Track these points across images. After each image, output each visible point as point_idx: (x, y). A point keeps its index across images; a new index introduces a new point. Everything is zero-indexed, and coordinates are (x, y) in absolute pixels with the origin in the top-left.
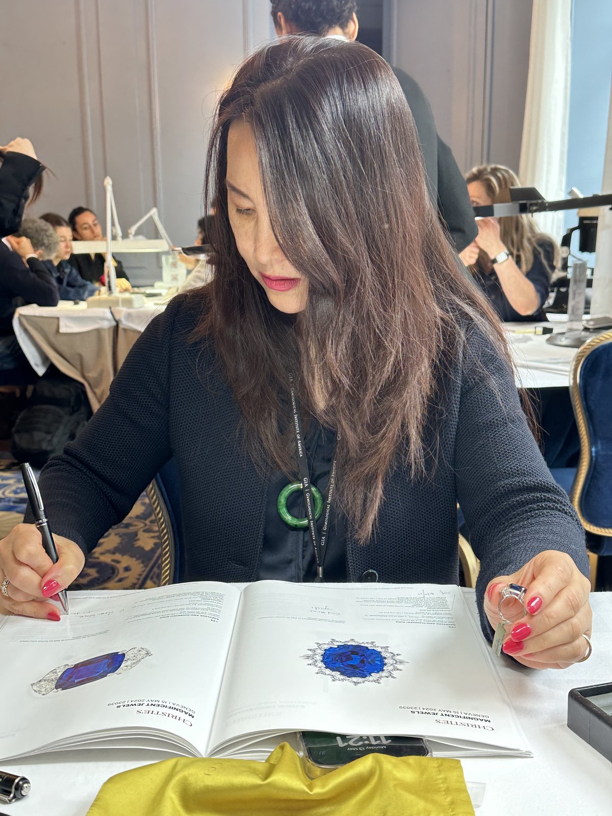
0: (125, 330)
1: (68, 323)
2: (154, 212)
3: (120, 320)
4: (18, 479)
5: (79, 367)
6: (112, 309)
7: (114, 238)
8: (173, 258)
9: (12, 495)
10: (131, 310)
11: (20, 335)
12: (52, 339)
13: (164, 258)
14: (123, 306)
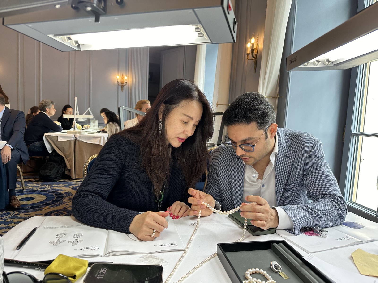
0: (78, 141)
1: (61, 138)
2: (89, 109)
3: (77, 138)
4: (42, 184)
5: (63, 152)
6: (75, 134)
7: (77, 114)
8: (94, 120)
9: (40, 189)
10: (80, 135)
11: (45, 141)
12: (55, 142)
13: (91, 120)
14: (78, 134)
